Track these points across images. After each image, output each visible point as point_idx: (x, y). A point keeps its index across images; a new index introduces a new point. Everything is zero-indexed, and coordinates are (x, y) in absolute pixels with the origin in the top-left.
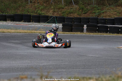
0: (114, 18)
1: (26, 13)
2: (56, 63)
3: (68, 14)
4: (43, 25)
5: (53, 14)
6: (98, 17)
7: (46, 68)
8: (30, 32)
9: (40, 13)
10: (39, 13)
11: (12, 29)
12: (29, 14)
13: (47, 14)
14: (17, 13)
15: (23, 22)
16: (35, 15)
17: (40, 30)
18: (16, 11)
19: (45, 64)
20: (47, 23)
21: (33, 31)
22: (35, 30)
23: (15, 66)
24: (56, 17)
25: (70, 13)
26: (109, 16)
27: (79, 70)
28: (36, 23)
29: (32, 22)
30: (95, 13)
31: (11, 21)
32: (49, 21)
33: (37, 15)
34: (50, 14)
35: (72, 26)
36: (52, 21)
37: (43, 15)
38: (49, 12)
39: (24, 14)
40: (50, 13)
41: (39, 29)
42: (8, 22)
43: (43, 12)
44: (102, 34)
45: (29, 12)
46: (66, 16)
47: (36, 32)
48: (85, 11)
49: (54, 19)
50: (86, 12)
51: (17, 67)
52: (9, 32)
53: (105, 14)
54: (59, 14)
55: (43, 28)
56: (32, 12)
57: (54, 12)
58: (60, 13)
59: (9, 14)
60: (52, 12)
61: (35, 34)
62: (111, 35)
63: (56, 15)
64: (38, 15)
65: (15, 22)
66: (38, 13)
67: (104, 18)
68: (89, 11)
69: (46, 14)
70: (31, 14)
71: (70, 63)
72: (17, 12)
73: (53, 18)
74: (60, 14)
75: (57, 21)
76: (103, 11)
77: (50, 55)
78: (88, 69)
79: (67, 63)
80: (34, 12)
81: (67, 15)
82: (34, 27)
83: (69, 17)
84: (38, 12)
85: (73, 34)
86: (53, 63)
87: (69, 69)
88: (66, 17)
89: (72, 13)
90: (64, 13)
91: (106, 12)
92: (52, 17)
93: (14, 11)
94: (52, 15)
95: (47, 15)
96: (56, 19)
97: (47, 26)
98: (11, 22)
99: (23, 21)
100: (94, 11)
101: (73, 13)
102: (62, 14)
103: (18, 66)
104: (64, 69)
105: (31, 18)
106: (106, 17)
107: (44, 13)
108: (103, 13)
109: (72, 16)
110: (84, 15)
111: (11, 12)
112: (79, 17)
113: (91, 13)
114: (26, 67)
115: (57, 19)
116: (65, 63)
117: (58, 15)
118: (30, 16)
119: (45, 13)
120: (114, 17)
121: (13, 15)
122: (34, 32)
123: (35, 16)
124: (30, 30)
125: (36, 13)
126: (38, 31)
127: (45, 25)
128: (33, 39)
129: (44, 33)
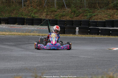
0: (105, 21)
1: (20, 16)
2: (49, 65)
3: (60, 17)
4: (36, 27)
5: (46, 17)
6: (89, 19)
7: (39, 69)
8: (24, 34)
9: (34, 16)
10: (32, 16)
11: (6, 32)
12: (23, 17)
14: (11, 16)
16: (28, 18)
17: (34, 33)
18: (10, 14)
19: (39, 65)
20: (41, 25)
21: (27, 34)
22: (29, 33)
24: (49, 20)
25: (63, 16)
26: (100, 18)
27: (72, 70)
29: (26, 25)
30: (86, 16)
32: (42, 23)
33: (30, 18)
34: (43, 17)
36: (45, 23)
37: (37, 17)
38: (42, 15)
39: (18, 17)
41: (32, 31)
42: (2, 25)
43: (36, 16)
44: (93, 36)
45: (23, 15)
46: (58, 19)
47: (29, 34)
48: (76, 14)
50: (78, 15)
51: (11, 68)
52: (3, 35)
53: (96, 17)
55: (36, 31)
56: (26, 15)
57: (47, 15)
58: (52, 16)
59: (4, 17)
60: (45, 15)
61: (29, 37)
62: (103, 37)
63: (49, 18)
64: (32, 18)
65: (9, 25)
66: (31, 16)
67: (95, 20)
68: (81, 14)
70: (25, 17)
71: (63, 64)
73: (46, 21)
75: (50, 24)
76: (94, 14)
77: (43, 56)
78: (80, 70)
79: (60, 64)
80: (28, 15)
81: (59, 18)
82: (28, 30)
83: (61, 19)
84: (32, 15)
85: (66, 36)
86: (47, 65)
87: (62, 70)
89: (64, 16)
90: (56, 16)
91: (97, 15)
93: (8, 14)
94: (45, 18)
95: (40, 18)
96: (49, 21)
97: (40, 28)
98: (6, 25)
99: (17, 24)
100: (85, 14)
103: (13, 67)
104: (57, 70)
105: (25, 21)
106: (97, 19)
107: (37, 16)
108: (95, 16)
110: (76, 17)
111: (6, 15)
112: (71, 19)
113: (83, 16)
114: (20, 68)
115: (50, 22)
116: (58, 64)
117: (51, 18)
120: (105, 19)
121: (7, 18)
124: (24, 32)
125: (30, 16)
126: (32, 34)
127: (38, 28)
128: (27, 41)
129: (38, 35)
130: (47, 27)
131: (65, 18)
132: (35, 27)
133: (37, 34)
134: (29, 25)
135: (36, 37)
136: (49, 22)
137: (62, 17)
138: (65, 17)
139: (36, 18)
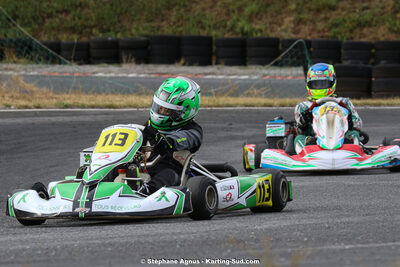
1: (195, 32)
2: (314, 221)
3: (351, 31)
4: (257, 74)
5: (296, 32)
7: (278, 240)
8: (211, 103)
9: (247, 28)
10: (242, 29)
11: (141, 94)
12: (204, 33)
13: (272, 31)
14: (160, 33)
15: (184, 65)
16: (227, 36)
17: (248, 95)
18: (155, 24)
19: (275, 224)
20: (276, 64)
21: (222, 100)
22: (231, 95)
23: (161, 235)
24: (309, 43)
25: (361, 25)
28: (234, 69)
29: (217, 63)
31: (138, 62)
32: (279, 58)
33: (234, 36)
34: (285, 31)
35: (369, 74)
36: (292, 57)
37: (259, 35)
38: (280, 25)
39: (184, 34)
40: (283, 27)
41: (241, 89)
42: (125, 66)
43: (258, 27)
45: (203, 28)
46: (344, 38)
47: (232, 100)
49: (302, 50)
51: (168, 238)
52: (130, 106)
54: (319, 32)
55: (258, 86)
56: (215, 27)
57: (300, 22)
58: (320, 25)
59: (129, 36)
60: (292, 25)
61: (231, 111)
63: (305, 33)
64: (240, 36)
65: (151, 66)
66: (238, 30)
69: (268, 31)
70: (214, 33)
71: (368, 218)
72: (159, 28)
73: (296, 47)
74: (324, 32)
75: (310, 58)
79: (356, 219)
80: (225, 27)
81: (348, 34)
82: (225, 83)
83: (356, 40)
84: (240, 24)
85: (375, 105)
86: (304, 222)
87: (368, 243)
88: (345, 40)
89: (368, 24)
90: (336, 25)
92: (291, 41)
93: (147, 24)
94: (293, 36)
95: (272, 35)
96: (308, 48)
97: (275, 76)
98: (140, 68)
99: (182, 61)
101: (370, 26)
102: (330, 29)
103: (173, 234)
104: (349, 241)
105: (214, 48)
107: (261, 28)
109: (368, 36)
111: (137, 29)
112: (393, 38)
114: (202, 237)
115: (310, 52)
116: (350, 219)
117: (315, 36)
118: (209, 40)
119: (263, 27)
121: (143, 39)
122: (226, 102)
123: (228, 40)
124: (210, 94)
125: (232, 29)
126: (242, 100)
127: (265, 75)
128: (223, 129)
129: (265, 105)
130: (300, 71)
131: (372, 32)
132: (253, 74)
133: (263, 101)
134: (230, 64)
135: (258, 112)
136: (306, 52)
137: (357, 31)
138: (371, 29)
139: (254, 35)
